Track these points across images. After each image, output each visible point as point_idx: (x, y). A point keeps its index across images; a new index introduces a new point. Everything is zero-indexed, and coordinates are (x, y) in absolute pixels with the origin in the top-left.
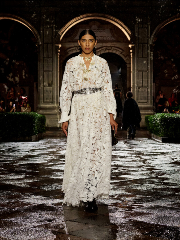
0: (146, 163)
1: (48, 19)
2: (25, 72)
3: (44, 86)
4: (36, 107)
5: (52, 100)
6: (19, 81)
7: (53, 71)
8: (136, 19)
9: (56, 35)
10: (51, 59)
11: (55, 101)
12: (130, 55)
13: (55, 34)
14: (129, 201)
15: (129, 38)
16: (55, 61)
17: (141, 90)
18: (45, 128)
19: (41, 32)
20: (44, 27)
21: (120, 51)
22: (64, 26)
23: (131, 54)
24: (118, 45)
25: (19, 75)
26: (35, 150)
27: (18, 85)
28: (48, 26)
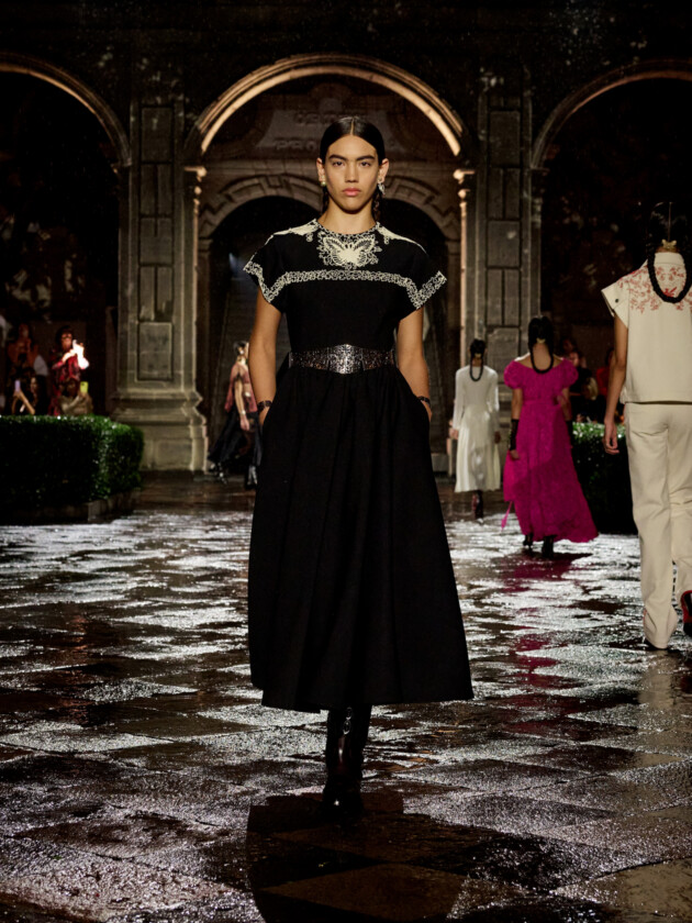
0: (486, 604)
1: (156, 75)
2: (73, 269)
3: (141, 321)
4: (112, 396)
5: (169, 372)
6: (52, 301)
7: (173, 263)
8: (482, 75)
9: (185, 134)
10: (168, 220)
11: (179, 376)
12: (460, 209)
13: (182, 129)
14: (388, 743)
15: (455, 148)
16: (183, 229)
17: (497, 338)
18: (140, 473)
19: (132, 119)
20: (143, 102)
21: (423, 195)
22: (218, 101)
23: (463, 205)
24: (416, 171)
25: (53, 281)
26: (89, 556)
27: (46, 317)
28: (159, 100)
